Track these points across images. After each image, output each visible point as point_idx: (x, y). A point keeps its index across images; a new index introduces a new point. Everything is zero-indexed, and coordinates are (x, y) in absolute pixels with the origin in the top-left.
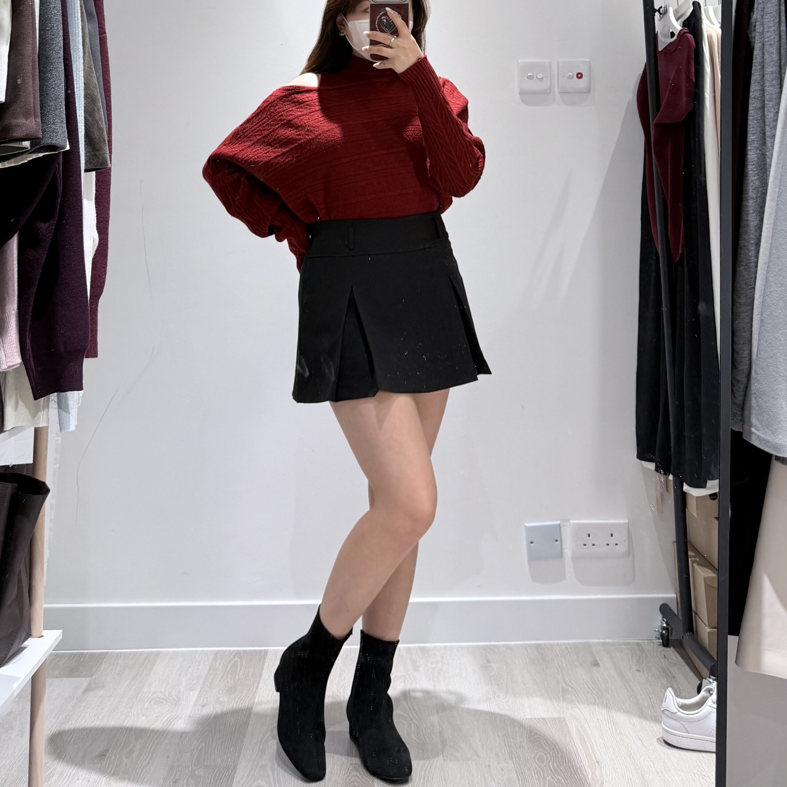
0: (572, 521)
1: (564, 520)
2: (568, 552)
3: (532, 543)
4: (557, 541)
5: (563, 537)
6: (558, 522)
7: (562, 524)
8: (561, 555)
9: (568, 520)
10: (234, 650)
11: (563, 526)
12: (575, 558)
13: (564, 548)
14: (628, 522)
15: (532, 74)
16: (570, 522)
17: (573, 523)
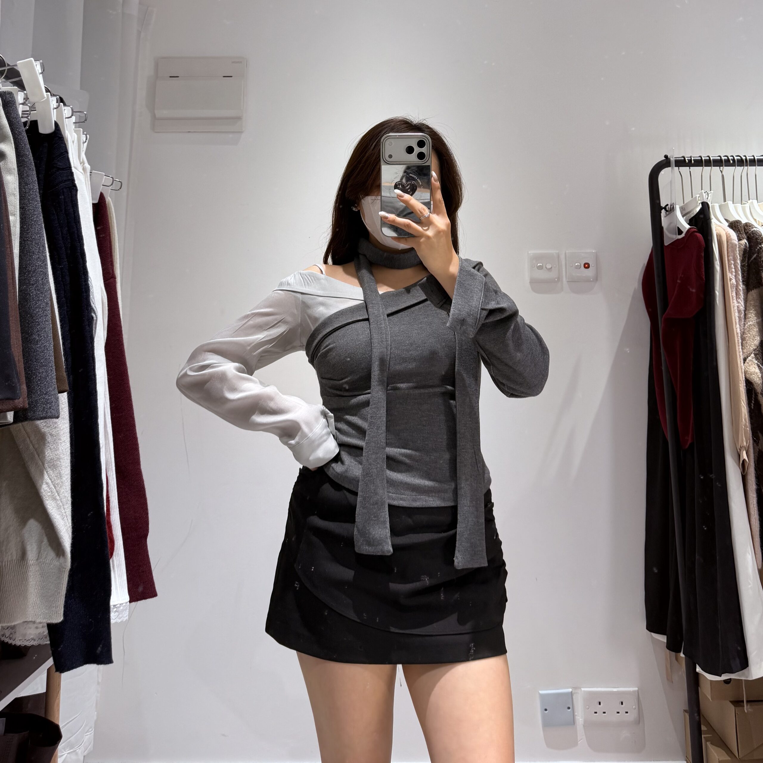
0: (583, 689)
1: (575, 688)
2: (580, 719)
5: (575, 705)
7: (573, 691)
8: (573, 722)
9: (580, 688)
11: (574, 693)
12: (587, 725)
13: (576, 715)
14: (638, 691)
15: (541, 264)
16: (581, 690)
17: (584, 691)
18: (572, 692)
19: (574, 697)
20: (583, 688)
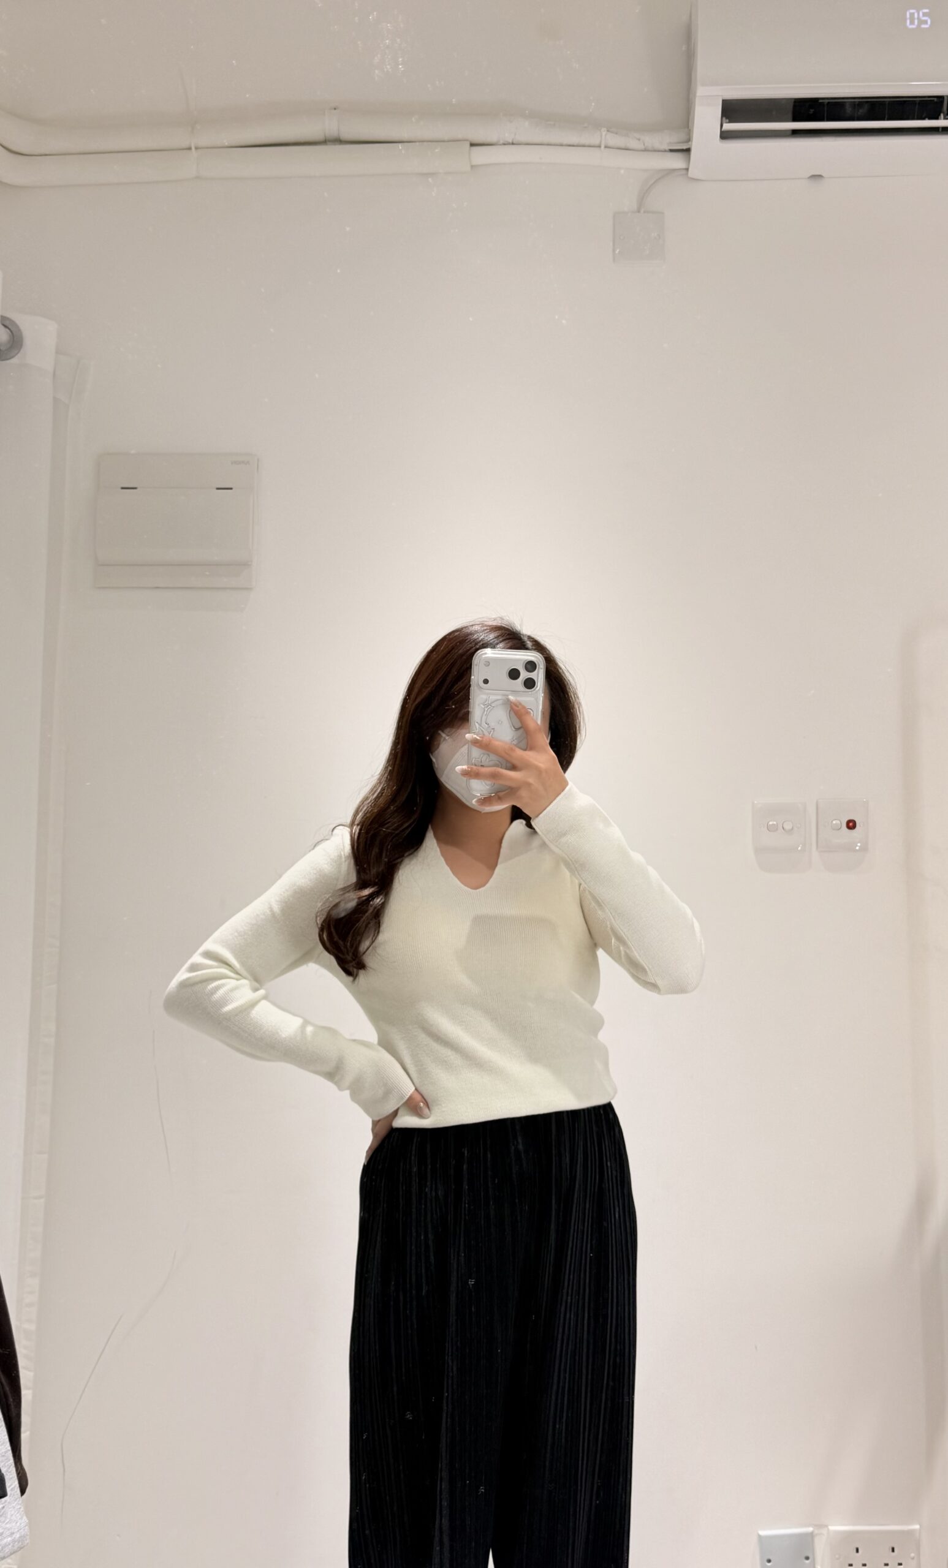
0: (831, 1528)
1: (819, 1526)
3: (769, 1561)
4: (807, 1558)
5: (817, 1552)
6: (810, 1529)
9: (826, 1526)
11: (816, 1534)
14: (919, 1530)
15: (775, 823)
16: (828, 1529)
17: (835, 1532)
18: (812, 1533)
19: (815, 1540)
20: (831, 1525)
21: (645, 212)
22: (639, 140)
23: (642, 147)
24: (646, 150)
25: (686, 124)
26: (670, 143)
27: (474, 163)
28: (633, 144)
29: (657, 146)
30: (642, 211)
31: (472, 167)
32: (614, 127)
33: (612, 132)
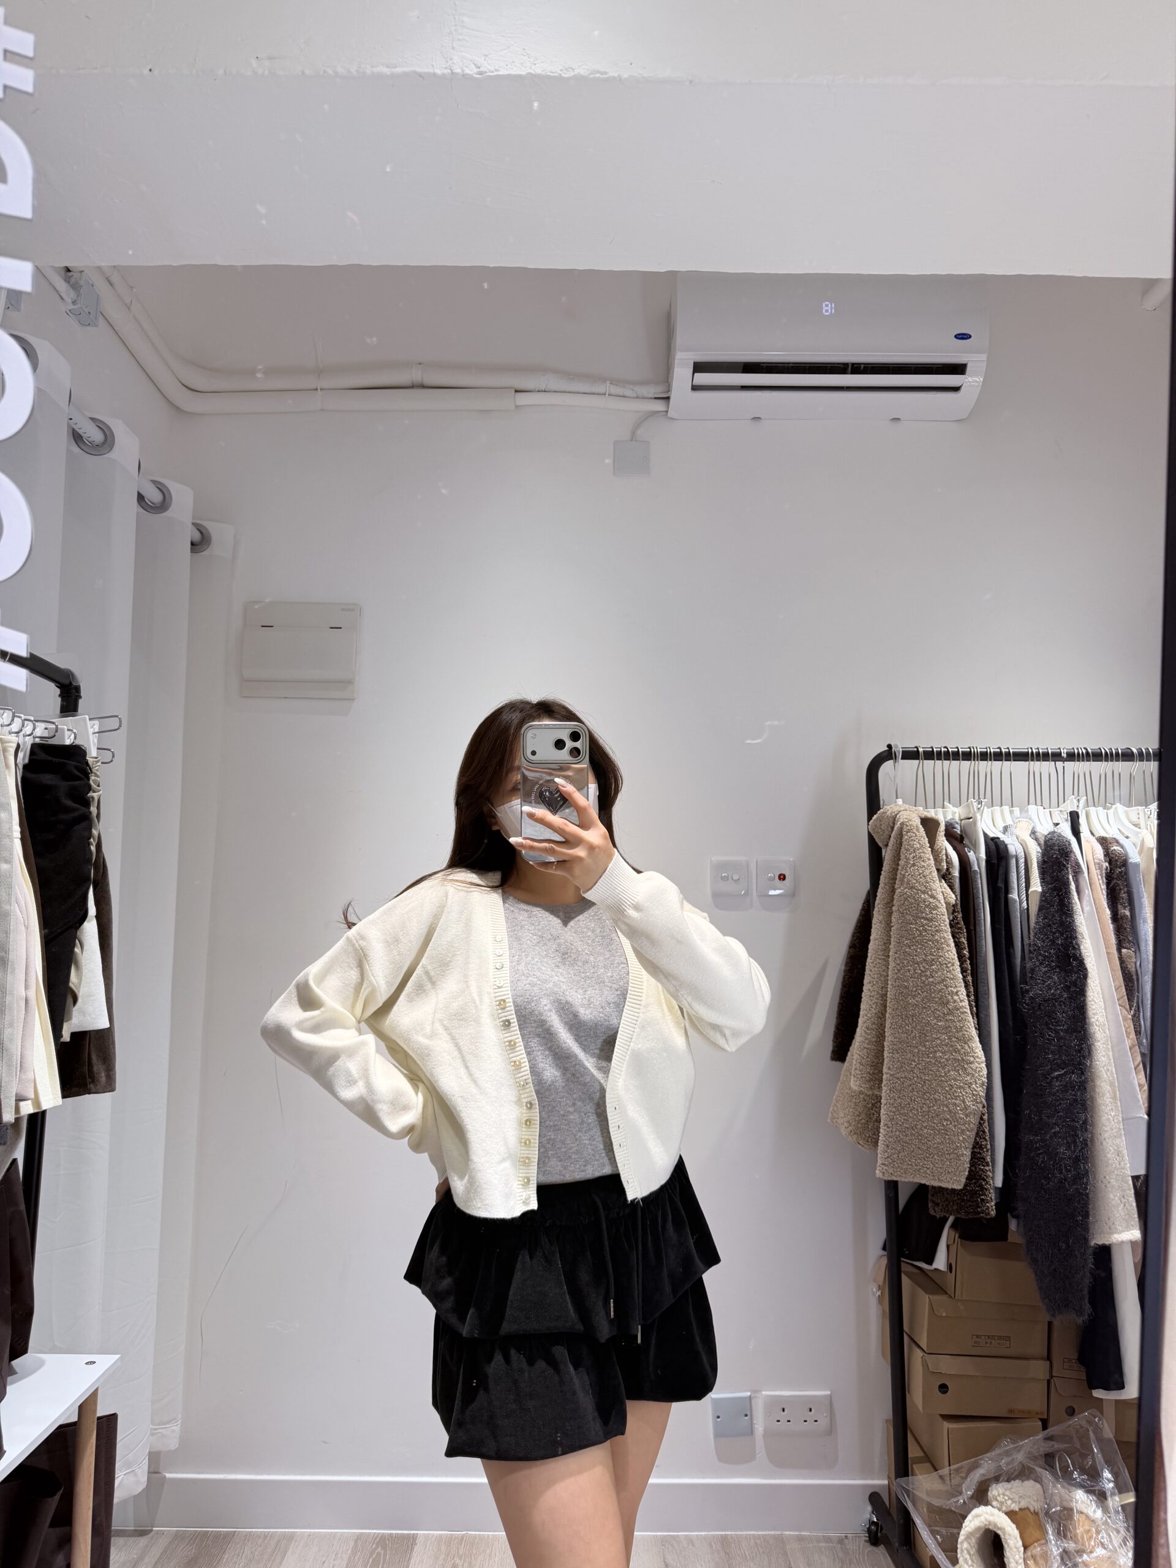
0: (763, 1393)
1: (755, 1392)
2: (759, 1429)
3: (718, 1417)
4: (746, 1415)
5: (754, 1413)
6: (749, 1394)
7: (752, 1396)
8: (751, 1432)
9: (761, 1391)
10: (379, 1533)
11: (754, 1397)
12: (767, 1434)
13: (755, 1424)
14: (831, 1396)
15: (726, 875)
16: (762, 1394)
17: (767, 1396)
18: (750, 1397)
19: (753, 1402)
20: (764, 1391)
21: (636, 441)
22: (633, 390)
23: (635, 396)
24: (637, 397)
25: (666, 379)
26: (655, 393)
27: (517, 404)
28: (628, 393)
29: (646, 394)
30: (634, 440)
31: (516, 406)
32: (614, 382)
33: (613, 384)
